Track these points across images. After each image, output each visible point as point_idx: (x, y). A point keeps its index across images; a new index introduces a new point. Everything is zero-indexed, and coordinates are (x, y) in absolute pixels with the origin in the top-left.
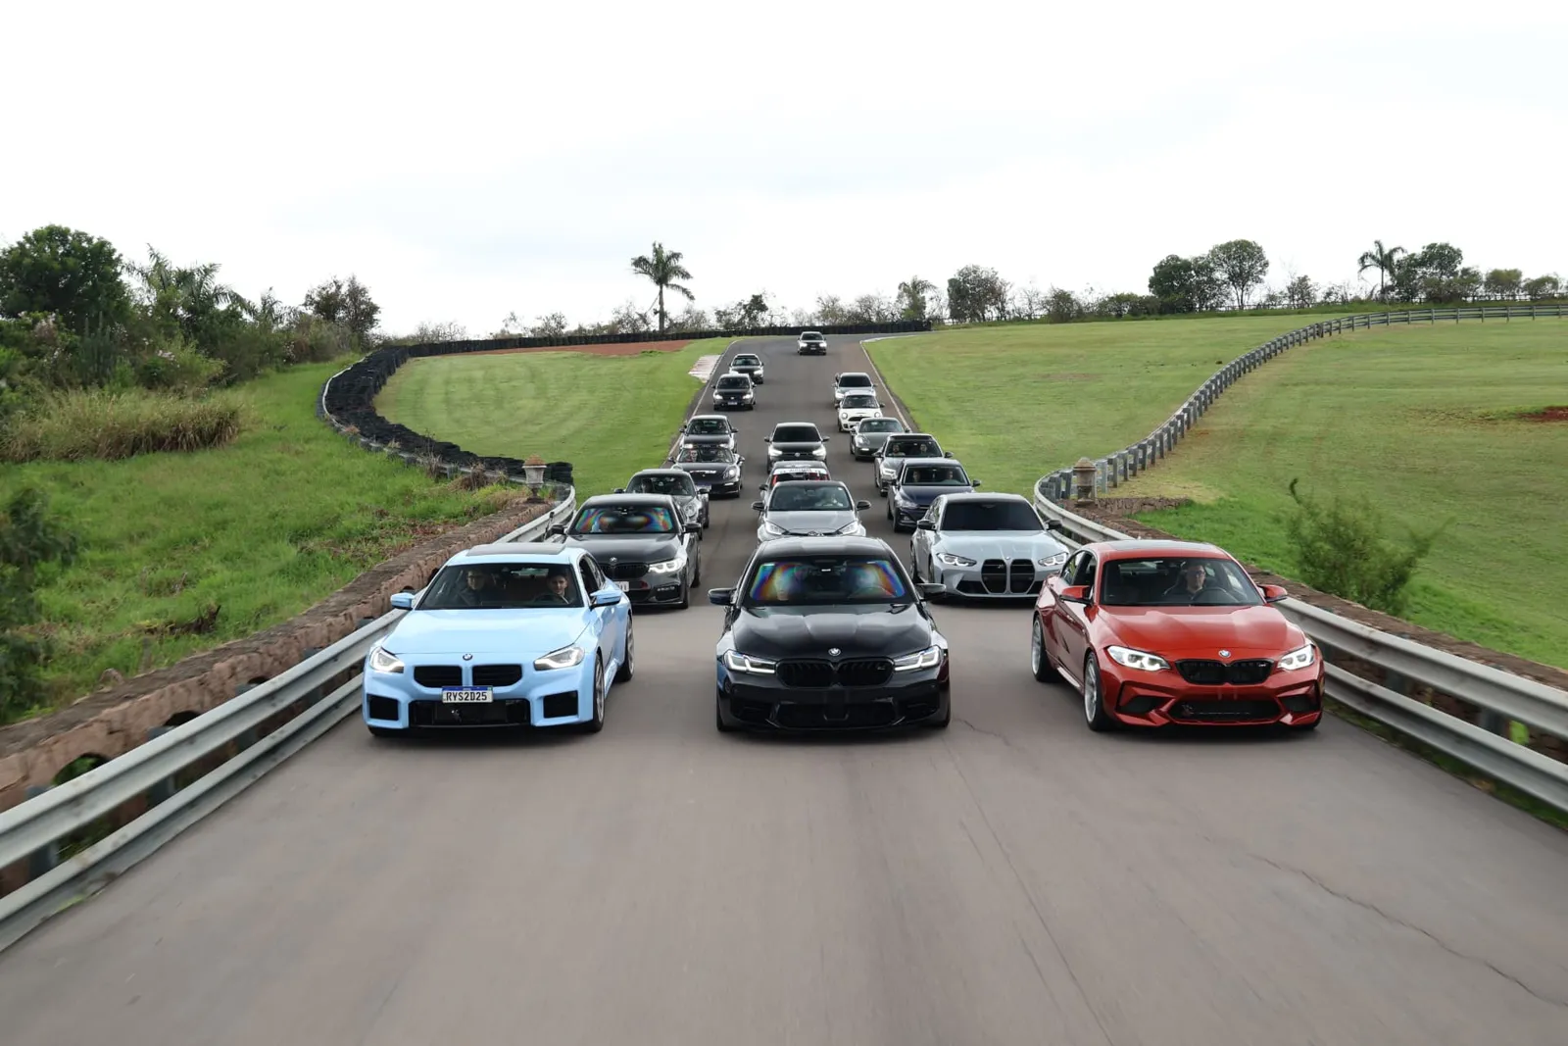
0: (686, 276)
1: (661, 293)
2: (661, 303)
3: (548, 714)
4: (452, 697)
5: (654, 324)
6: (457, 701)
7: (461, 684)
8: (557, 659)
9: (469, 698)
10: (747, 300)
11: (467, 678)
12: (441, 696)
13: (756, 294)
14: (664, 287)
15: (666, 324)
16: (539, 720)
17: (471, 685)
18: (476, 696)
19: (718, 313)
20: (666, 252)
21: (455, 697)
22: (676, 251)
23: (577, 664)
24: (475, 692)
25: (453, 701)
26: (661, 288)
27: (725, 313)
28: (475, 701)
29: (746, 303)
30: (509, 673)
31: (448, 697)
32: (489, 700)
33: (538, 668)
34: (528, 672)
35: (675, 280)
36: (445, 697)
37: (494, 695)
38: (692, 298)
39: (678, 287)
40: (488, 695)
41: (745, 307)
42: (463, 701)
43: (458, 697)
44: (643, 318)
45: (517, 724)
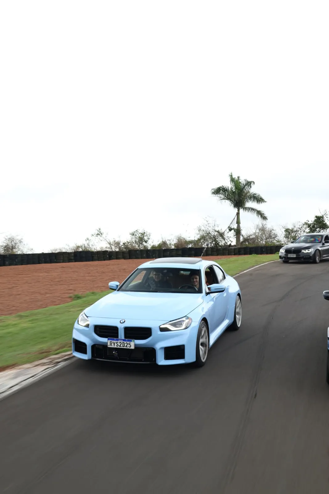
0: (259, 200)
1: (238, 214)
2: (238, 222)
3: (167, 358)
4: (113, 344)
5: (231, 240)
6: (115, 347)
7: (117, 337)
8: (174, 325)
9: (122, 345)
10: (311, 220)
11: (121, 334)
12: (107, 343)
13: (319, 215)
14: (241, 210)
15: (241, 239)
16: (162, 361)
17: (123, 338)
18: (126, 345)
19: (287, 230)
20: (242, 181)
21: (114, 344)
22: (249, 180)
23: (186, 328)
24: (125, 342)
25: (113, 347)
26: (239, 210)
27: (292, 231)
28: (125, 347)
29: (310, 222)
30: (145, 332)
31: (111, 344)
32: (133, 347)
33: (162, 330)
34: (156, 333)
35: (250, 204)
36: (109, 344)
37: (135, 345)
38: (265, 218)
39: (253, 209)
40: (132, 345)
41: (309, 226)
42: (119, 347)
43: (116, 344)
44: (222, 235)
45: (148, 363)
